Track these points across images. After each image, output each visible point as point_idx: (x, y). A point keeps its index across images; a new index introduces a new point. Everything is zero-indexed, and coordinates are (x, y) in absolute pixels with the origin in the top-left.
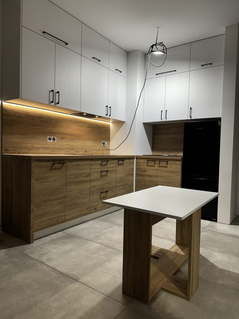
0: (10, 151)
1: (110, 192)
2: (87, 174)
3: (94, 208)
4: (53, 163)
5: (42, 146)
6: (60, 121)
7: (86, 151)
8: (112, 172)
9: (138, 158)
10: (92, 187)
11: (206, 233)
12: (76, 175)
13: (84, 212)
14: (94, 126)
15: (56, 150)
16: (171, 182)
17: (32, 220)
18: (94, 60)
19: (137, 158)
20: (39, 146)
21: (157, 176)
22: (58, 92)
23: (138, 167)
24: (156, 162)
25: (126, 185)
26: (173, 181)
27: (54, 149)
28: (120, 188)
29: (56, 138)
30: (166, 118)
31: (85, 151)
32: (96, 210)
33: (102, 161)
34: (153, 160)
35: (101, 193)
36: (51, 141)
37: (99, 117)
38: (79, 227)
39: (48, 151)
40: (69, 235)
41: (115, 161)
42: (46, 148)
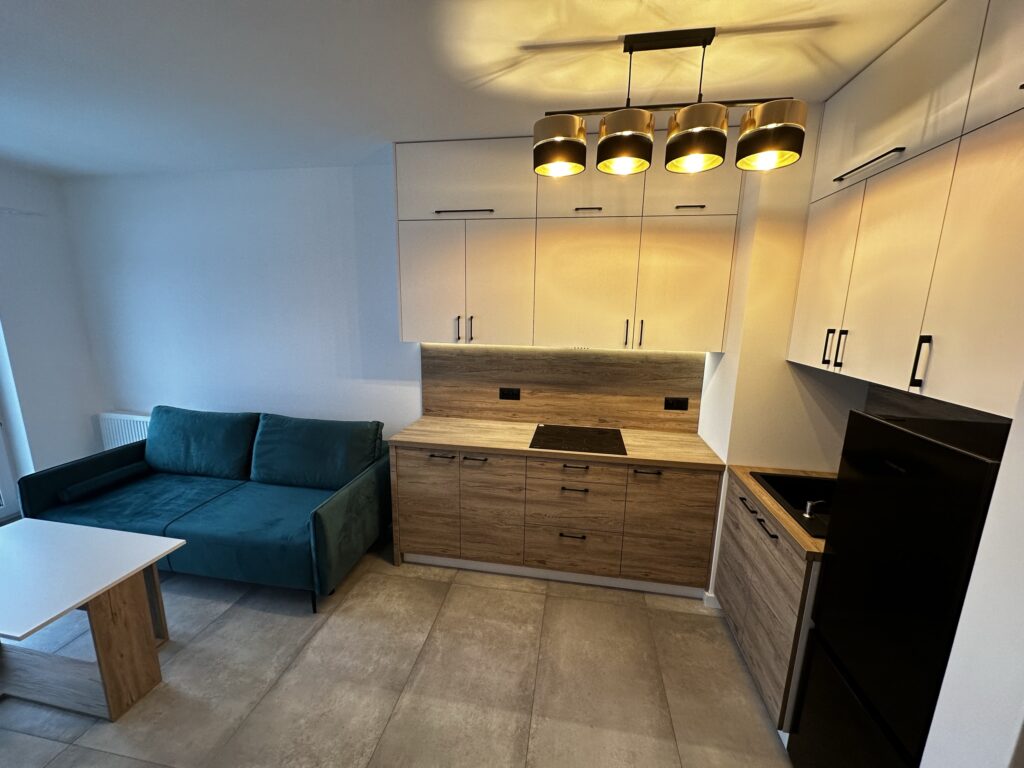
2: (516, 486)
3: (539, 560)
5: (489, 406)
8: (605, 494)
10: (532, 516)
12: (484, 482)
21: (753, 566)
22: (471, 318)
25: (671, 539)
27: (515, 412)
31: (600, 420)
35: (562, 535)
38: (487, 580)
39: (501, 415)
40: (449, 585)
41: (621, 470)
42: (498, 410)
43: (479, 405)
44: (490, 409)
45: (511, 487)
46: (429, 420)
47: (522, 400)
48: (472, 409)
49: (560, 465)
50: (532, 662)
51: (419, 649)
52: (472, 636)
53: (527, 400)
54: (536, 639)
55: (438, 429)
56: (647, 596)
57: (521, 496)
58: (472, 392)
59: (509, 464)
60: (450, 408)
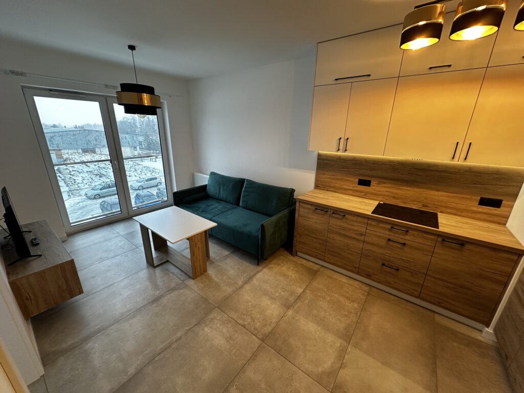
2: (360, 233)
3: (367, 274)
4: (315, 208)
5: (351, 188)
10: (366, 250)
12: (342, 227)
13: (350, 268)
15: (369, 195)
20: (348, 188)
25: (463, 287)
27: (366, 193)
33: (392, 227)
35: (383, 265)
38: (336, 276)
39: (357, 194)
40: (316, 272)
41: (432, 237)
42: (357, 191)
43: (345, 187)
44: (352, 190)
45: (357, 232)
46: (317, 191)
47: (371, 187)
48: (341, 189)
49: (389, 226)
50: (354, 321)
51: (298, 294)
52: (324, 298)
53: (375, 187)
54: (358, 311)
55: (321, 196)
56: (436, 315)
57: (362, 238)
58: (341, 180)
59: (358, 220)
60: (329, 187)
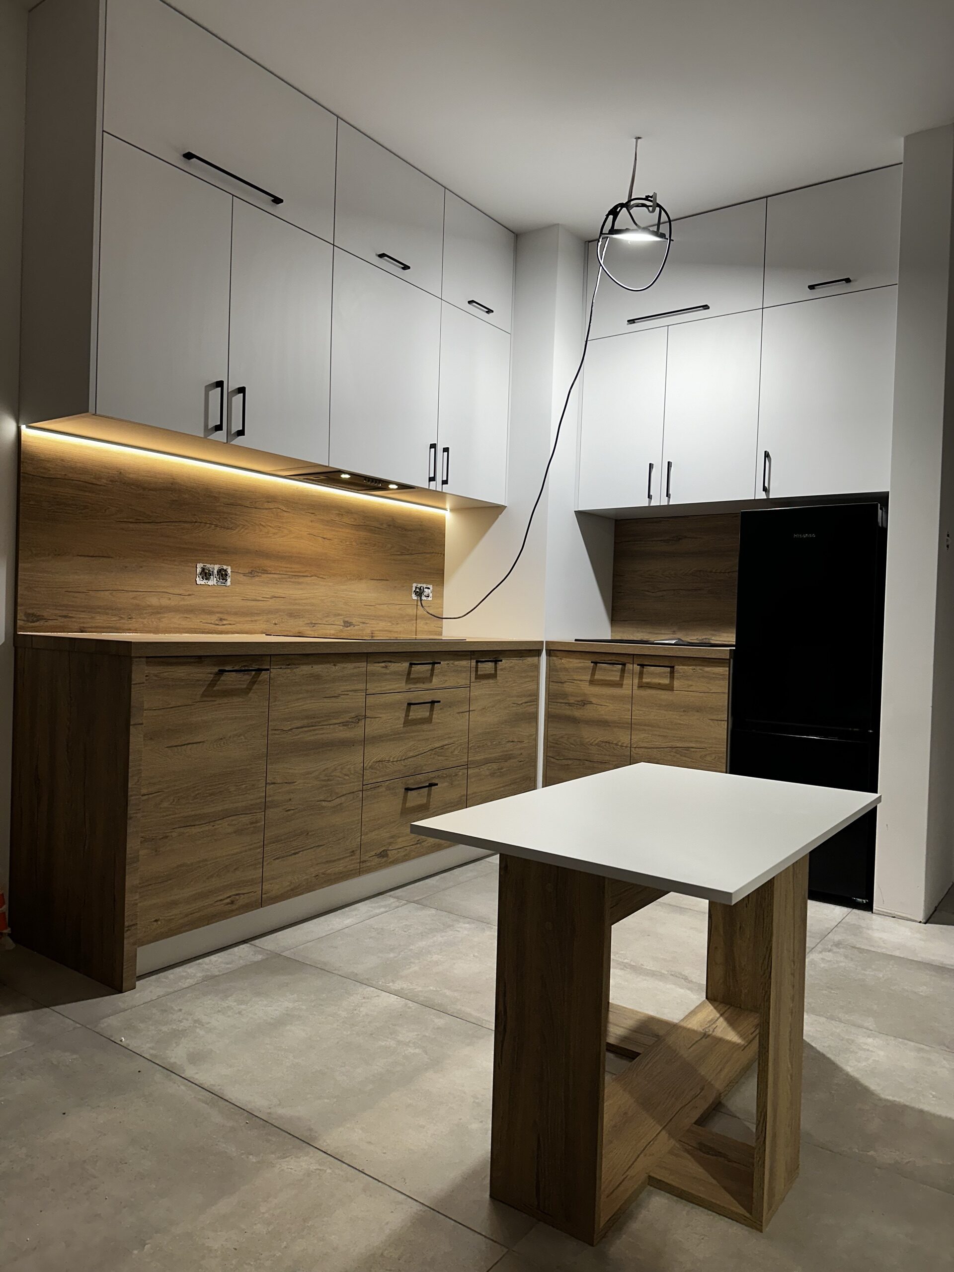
0: (47, 620)
1: (442, 785)
2: (353, 715)
3: (379, 852)
4: (216, 669)
5: (174, 602)
6: (247, 503)
7: (347, 624)
8: (451, 705)
9: (555, 650)
10: (371, 767)
11: (829, 956)
12: (307, 717)
13: (339, 867)
14: (382, 524)
15: (232, 619)
16: (688, 748)
17: (130, 898)
18: (383, 263)
19: (550, 653)
20: (165, 602)
21: (631, 726)
22: (242, 390)
23: (555, 686)
24: (629, 666)
25: (507, 758)
26: (698, 745)
27: (222, 613)
28: (485, 770)
29: (229, 571)
30: (668, 495)
31: (345, 622)
32: (384, 858)
34: (613, 658)
35: (407, 789)
36: (210, 583)
37: (402, 487)
38: (317, 928)
40: (277, 958)
41: (465, 663)
42: (194, 610)
47: (234, 588)
53: (243, 588)
57: (360, 730)
